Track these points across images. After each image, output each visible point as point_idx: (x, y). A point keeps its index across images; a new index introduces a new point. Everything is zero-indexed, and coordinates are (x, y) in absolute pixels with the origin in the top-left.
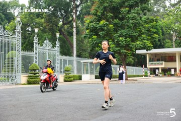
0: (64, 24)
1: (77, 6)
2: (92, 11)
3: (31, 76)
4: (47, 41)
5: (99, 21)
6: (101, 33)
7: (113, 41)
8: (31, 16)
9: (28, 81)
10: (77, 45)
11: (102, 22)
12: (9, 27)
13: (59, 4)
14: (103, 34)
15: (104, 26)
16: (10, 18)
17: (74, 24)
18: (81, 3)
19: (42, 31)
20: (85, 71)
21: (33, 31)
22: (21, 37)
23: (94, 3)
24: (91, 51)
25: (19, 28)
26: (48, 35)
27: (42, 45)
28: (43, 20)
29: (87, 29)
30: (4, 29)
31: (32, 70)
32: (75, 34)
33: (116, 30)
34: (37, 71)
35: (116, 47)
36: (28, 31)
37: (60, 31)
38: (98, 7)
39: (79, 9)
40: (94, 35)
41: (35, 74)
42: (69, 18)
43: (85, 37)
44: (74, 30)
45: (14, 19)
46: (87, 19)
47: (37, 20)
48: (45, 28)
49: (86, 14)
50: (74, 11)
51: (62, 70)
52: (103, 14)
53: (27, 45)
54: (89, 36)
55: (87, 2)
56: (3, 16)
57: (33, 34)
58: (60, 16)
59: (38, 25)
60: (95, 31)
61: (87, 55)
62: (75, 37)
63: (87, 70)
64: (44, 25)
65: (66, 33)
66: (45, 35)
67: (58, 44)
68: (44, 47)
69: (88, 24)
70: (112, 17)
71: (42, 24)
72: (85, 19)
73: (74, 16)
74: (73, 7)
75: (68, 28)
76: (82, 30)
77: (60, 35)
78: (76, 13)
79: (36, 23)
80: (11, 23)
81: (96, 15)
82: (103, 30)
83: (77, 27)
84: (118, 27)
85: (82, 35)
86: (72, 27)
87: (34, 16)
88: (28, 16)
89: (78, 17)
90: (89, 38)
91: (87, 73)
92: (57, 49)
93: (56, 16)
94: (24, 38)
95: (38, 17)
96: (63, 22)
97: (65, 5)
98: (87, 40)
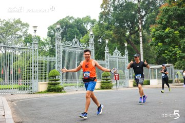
0: (131, 34)
1: (143, 17)
2: (158, 20)
3: (104, 82)
4: (116, 50)
5: (164, 29)
6: (167, 40)
7: (180, 47)
8: (102, 29)
9: (101, 86)
10: (144, 53)
11: (167, 30)
12: (83, 40)
13: (125, 16)
14: (168, 41)
15: (170, 33)
16: (83, 32)
17: (141, 33)
18: (146, 14)
19: (112, 41)
20: (153, 77)
21: (104, 42)
22: (94, 48)
23: (158, 12)
24: (158, 57)
25: (92, 40)
26: (116, 45)
27: (112, 54)
28: (112, 32)
29: (153, 37)
30: (80, 41)
31: (104, 77)
32: (141, 42)
33: (182, 37)
34: (109, 78)
35: (183, 52)
36: (99, 42)
37: (128, 41)
38: (163, 16)
39: (144, 19)
40: (160, 42)
41: (107, 80)
42: (135, 28)
43: (151, 45)
44: (141, 39)
45: (87, 33)
46: (153, 28)
47: (107, 32)
48: (113, 39)
49: (151, 23)
50: (140, 22)
51: (131, 76)
52: (168, 22)
53: (99, 55)
54: (155, 44)
55: (151, 12)
56: (78, 31)
57: (104, 45)
58: (127, 27)
59: (108, 36)
60: (160, 38)
61: (154, 61)
62: (141, 45)
63: (155, 76)
64: (113, 36)
65: (133, 42)
66: (114, 45)
67: (126, 52)
68: (114, 56)
69: (154, 32)
70: (177, 25)
71: (111, 36)
72: (150, 28)
73: (140, 26)
74: (139, 18)
75: (135, 37)
76: (149, 39)
77: (128, 44)
78: (142, 23)
79: (106, 35)
80: (85, 37)
81: (161, 23)
82: (168, 37)
83: (143, 36)
84: (183, 33)
85: (148, 43)
86: (138, 36)
87: (104, 29)
88: (98, 29)
89: (144, 27)
90: (156, 45)
91: (155, 78)
92: (126, 57)
93: (124, 28)
94: (96, 48)
95: (107, 30)
96: (130, 32)
97: (132, 16)
98: (153, 47)
